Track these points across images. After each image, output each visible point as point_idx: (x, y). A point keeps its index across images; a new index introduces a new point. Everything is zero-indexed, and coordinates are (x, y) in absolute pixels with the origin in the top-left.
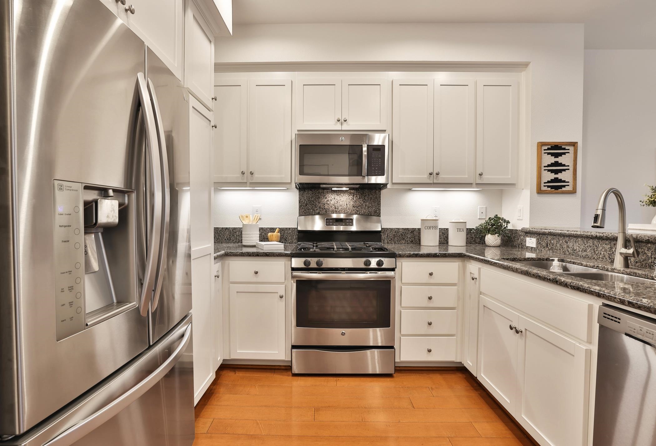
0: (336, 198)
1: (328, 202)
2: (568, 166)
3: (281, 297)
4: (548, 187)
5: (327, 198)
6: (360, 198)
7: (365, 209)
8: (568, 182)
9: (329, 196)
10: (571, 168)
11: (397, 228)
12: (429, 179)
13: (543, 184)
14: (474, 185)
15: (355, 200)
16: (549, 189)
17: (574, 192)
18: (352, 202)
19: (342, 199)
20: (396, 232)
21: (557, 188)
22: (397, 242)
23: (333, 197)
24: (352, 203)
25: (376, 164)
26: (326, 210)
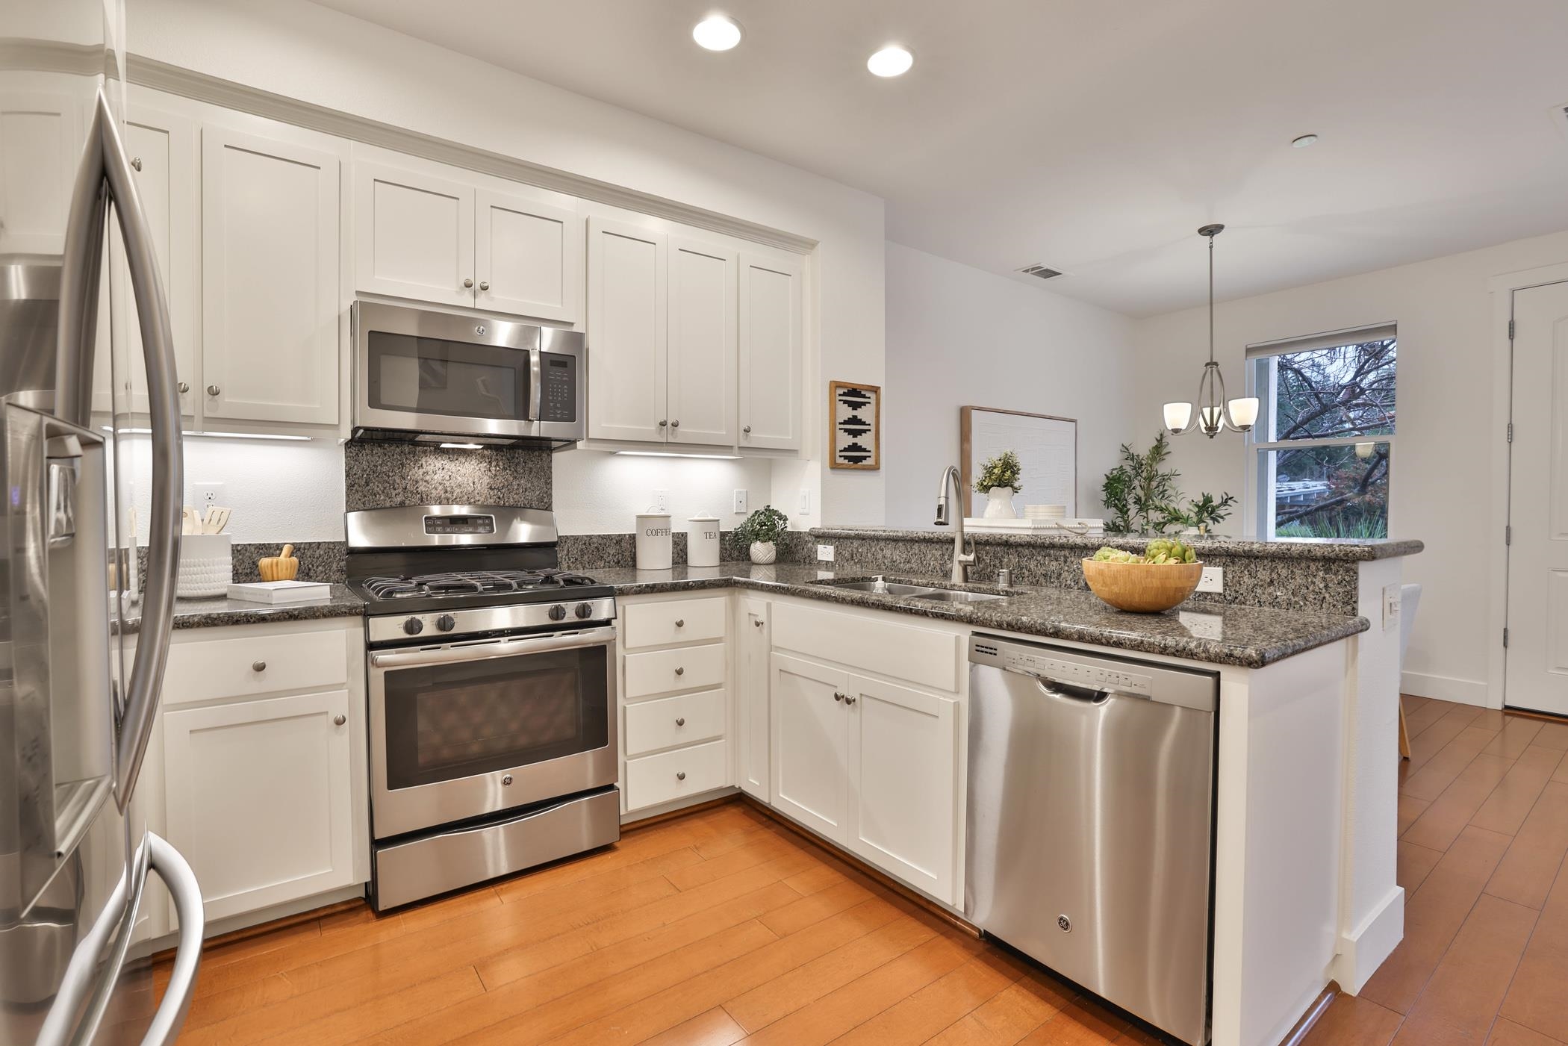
0: (447, 467)
1: (428, 478)
2: (869, 425)
3: (339, 722)
4: (846, 457)
5: (424, 465)
6: (505, 469)
7: (516, 494)
8: (870, 451)
9: (430, 461)
10: (873, 428)
11: (587, 536)
12: (660, 433)
13: (838, 454)
14: (736, 449)
15: (494, 472)
16: (846, 461)
17: (876, 468)
18: (486, 478)
19: (463, 471)
20: (585, 544)
21: (856, 460)
22: (587, 566)
23: (439, 465)
24: (486, 480)
25: (557, 396)
26: (422, 498)
